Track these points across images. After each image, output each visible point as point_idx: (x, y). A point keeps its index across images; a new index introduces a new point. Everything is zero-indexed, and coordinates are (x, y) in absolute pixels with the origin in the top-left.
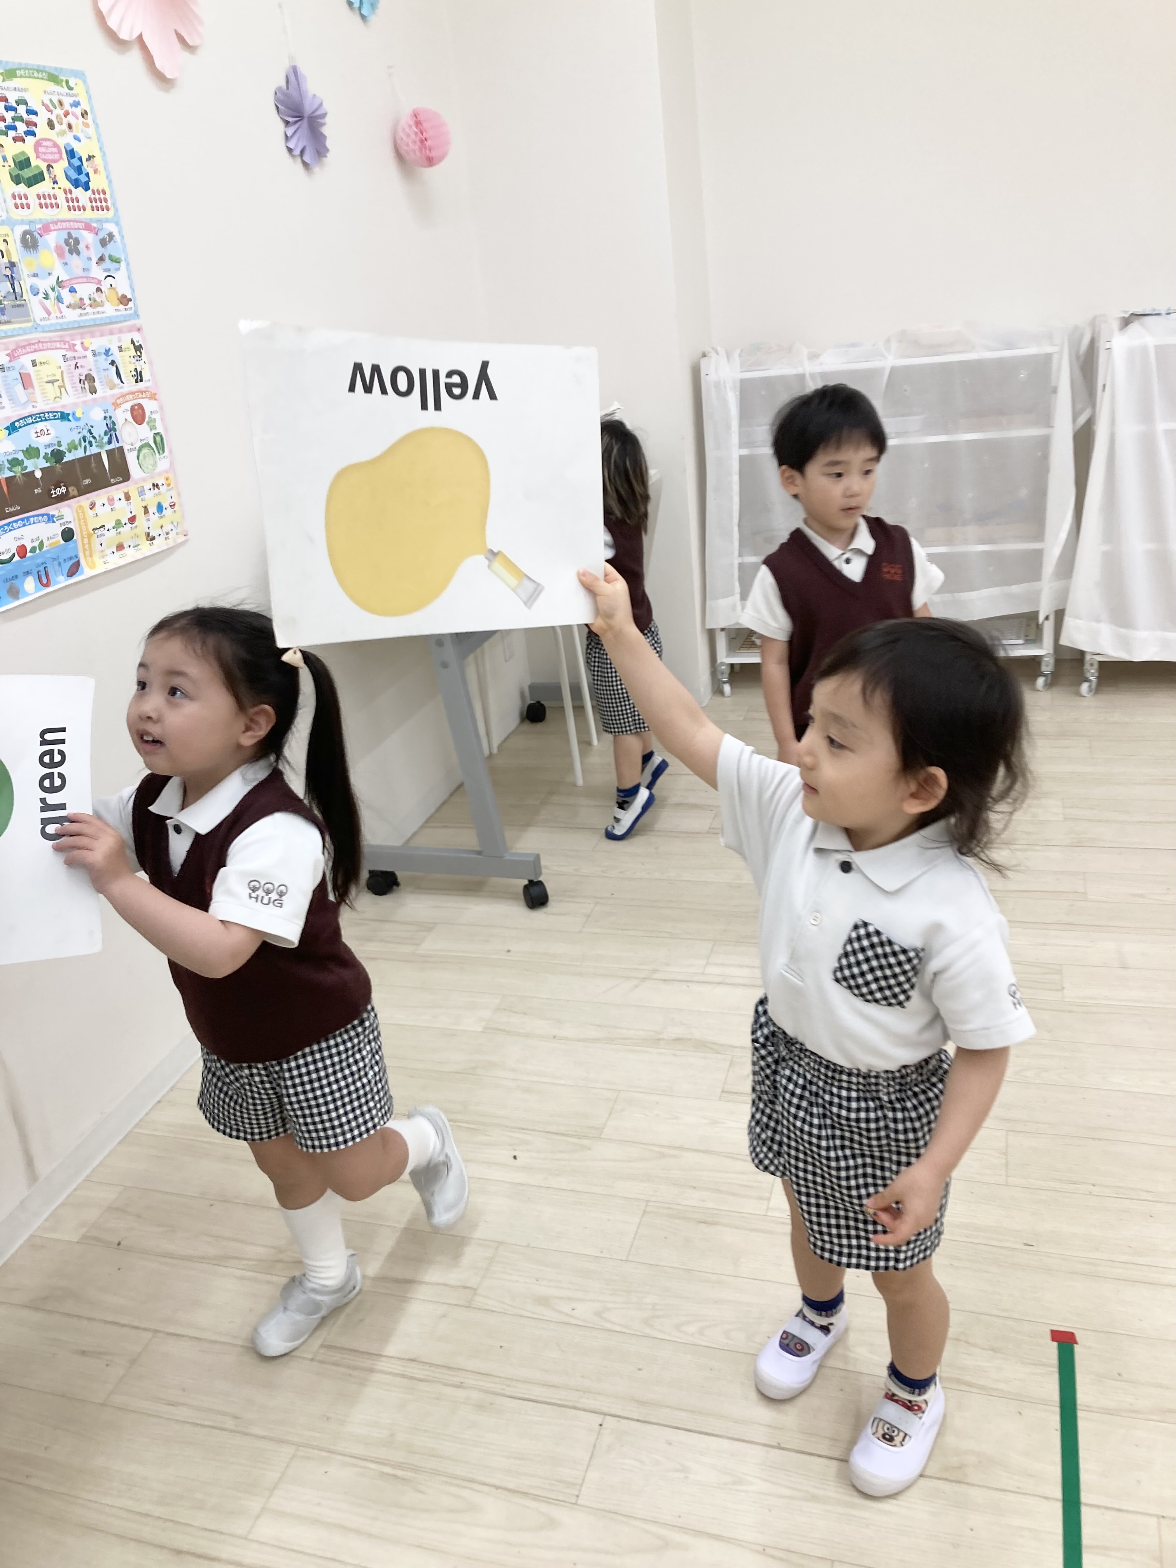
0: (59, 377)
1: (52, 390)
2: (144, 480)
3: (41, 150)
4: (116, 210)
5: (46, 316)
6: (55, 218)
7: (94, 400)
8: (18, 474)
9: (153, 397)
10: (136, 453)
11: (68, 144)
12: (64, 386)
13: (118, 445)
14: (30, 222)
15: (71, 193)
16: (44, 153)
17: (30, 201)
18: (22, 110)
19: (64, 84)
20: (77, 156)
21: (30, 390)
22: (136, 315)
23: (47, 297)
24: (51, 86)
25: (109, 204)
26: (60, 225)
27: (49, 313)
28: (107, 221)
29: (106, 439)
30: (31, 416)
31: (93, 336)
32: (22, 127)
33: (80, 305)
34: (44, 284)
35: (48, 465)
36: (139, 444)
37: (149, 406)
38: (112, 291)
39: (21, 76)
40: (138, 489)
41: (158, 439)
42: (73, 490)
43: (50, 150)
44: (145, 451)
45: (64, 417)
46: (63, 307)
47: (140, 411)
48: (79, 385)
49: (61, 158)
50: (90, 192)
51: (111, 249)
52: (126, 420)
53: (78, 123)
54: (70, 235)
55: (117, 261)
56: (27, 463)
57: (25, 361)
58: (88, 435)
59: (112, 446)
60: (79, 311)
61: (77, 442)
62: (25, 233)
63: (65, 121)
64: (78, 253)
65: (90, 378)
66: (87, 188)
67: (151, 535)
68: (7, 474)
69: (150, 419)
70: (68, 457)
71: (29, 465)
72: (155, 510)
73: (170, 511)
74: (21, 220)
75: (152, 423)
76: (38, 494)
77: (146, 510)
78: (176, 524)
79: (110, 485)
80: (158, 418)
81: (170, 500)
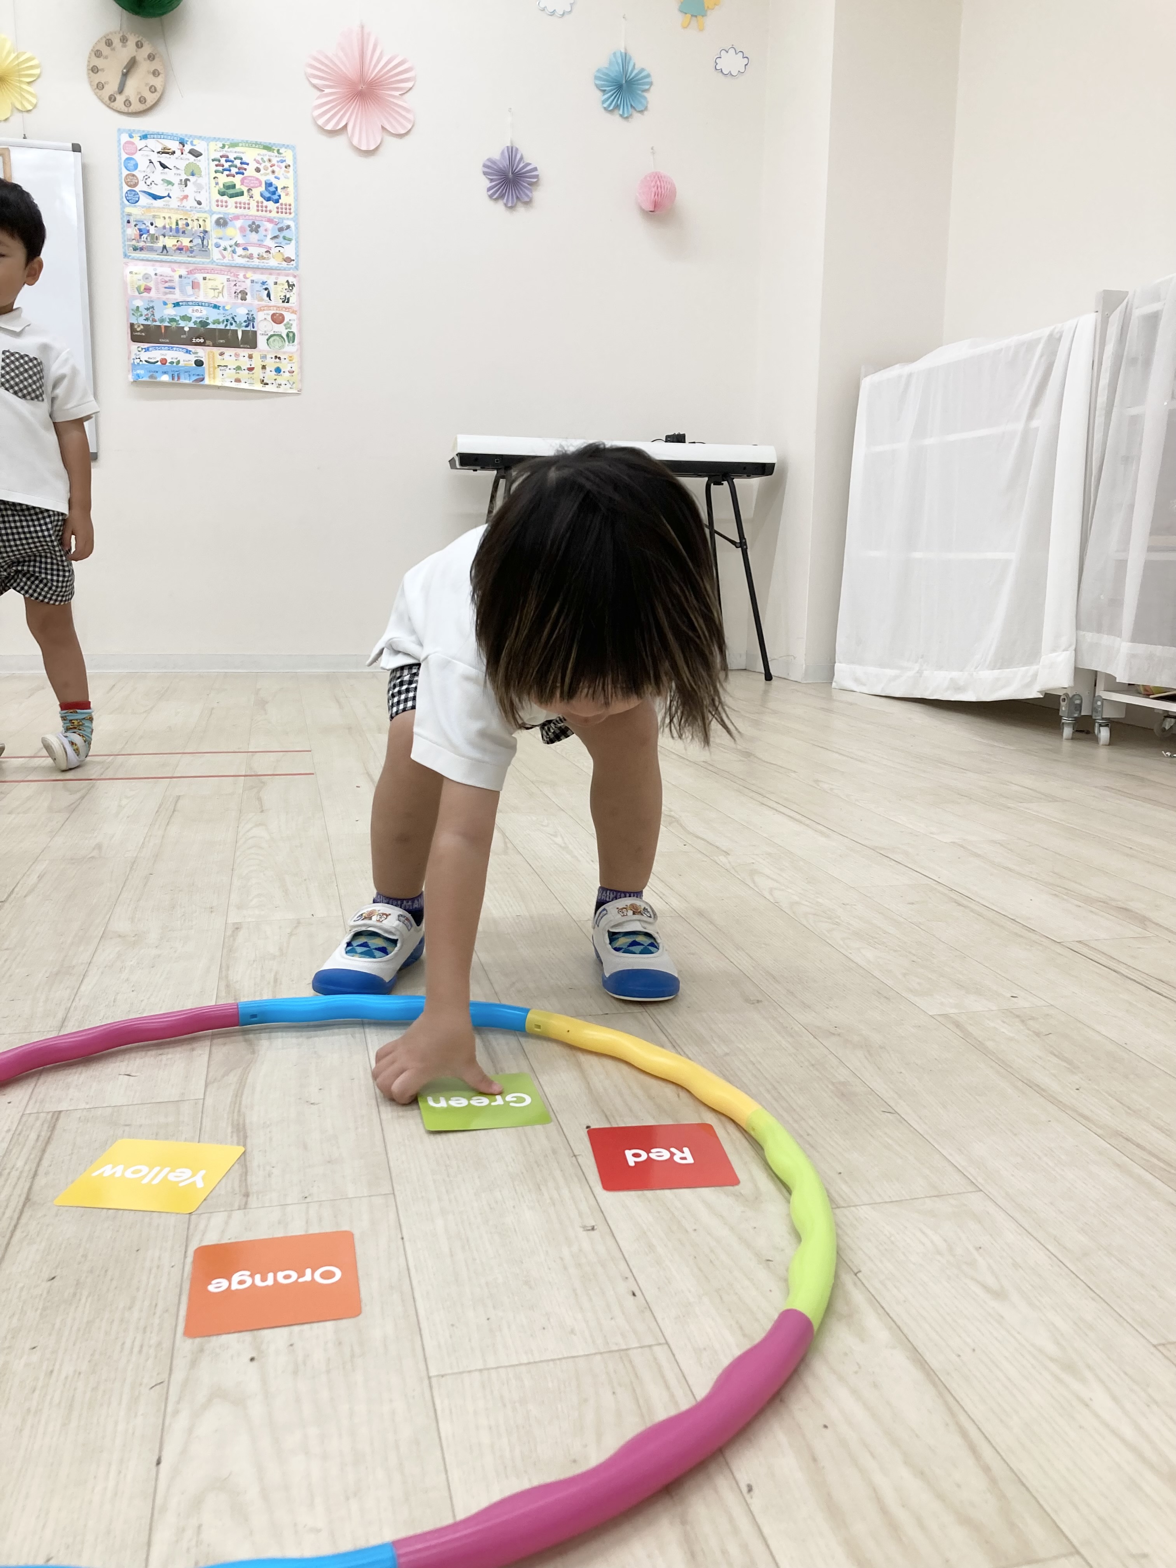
0: (220, 287)
1: (212, 293)
2: (268, 352)
3: (245, 181)
4: (297, 215)
5: (222, 258)
6: (245, 214)
7: (242, 304)
8: (174, 326)
9: (294, 312)
10: (267, 337)
11: (269, 180)
12: (222, 292)
13: (252, 329)
14: (225, 214)
15: (262, 203)
16: (248, 183)
17: (229, 204)
18: (237, 162)
19: (275, 151)
20: (274, 186)
21: (196, 290)
22: (296, 268)
23: (225, 249)
24: (265, 152)
25: (292, 211)
26: (247, 217)
27: (224, 257)
28: (288, 219)
29: (245, 324)
30: (192, 302)
31: (254, 273)
32: (234, 170)
33: (251, 257)
34: (223, 244)
35: (195, 326)
36: (272, 333)
37: (288, 316)
38: (279, 253)
39: (242, 146)
40: (261, 355)
42: (208, 342)
43: (252, 182)
44: (277, 338)
45: (216, 307)
46: (235, 256)
47: (281, 317)
48: (233, 294)
49: (260, 185)
50: (277, 205)
51: (286, 233)
52: (265, 319)
53: (280, 172)
54: (254, 223)
55: (290, 240)
56: (180, 322)
57: (199, 277)
58: (231, 320)
59: (248, 329)
60: (248, 259)
61: (221, 320)
62: (219, 218)
63: (270, 169)
64: (257, 232)
65: (244, 293)
66: (277, 201)
67: (265, 381)
68: (167, 324)
69: (288, 323)
70: (211, 326)
71: (182, 324)
72: (273, 370)
73: (287, 374)
74: (219, 212)
75: (288, 326)
76: (183, 338)
77: (264, 367)
78: (292, 383)
79: (239, 348)
80: (294, 324)
81: (289, 369)
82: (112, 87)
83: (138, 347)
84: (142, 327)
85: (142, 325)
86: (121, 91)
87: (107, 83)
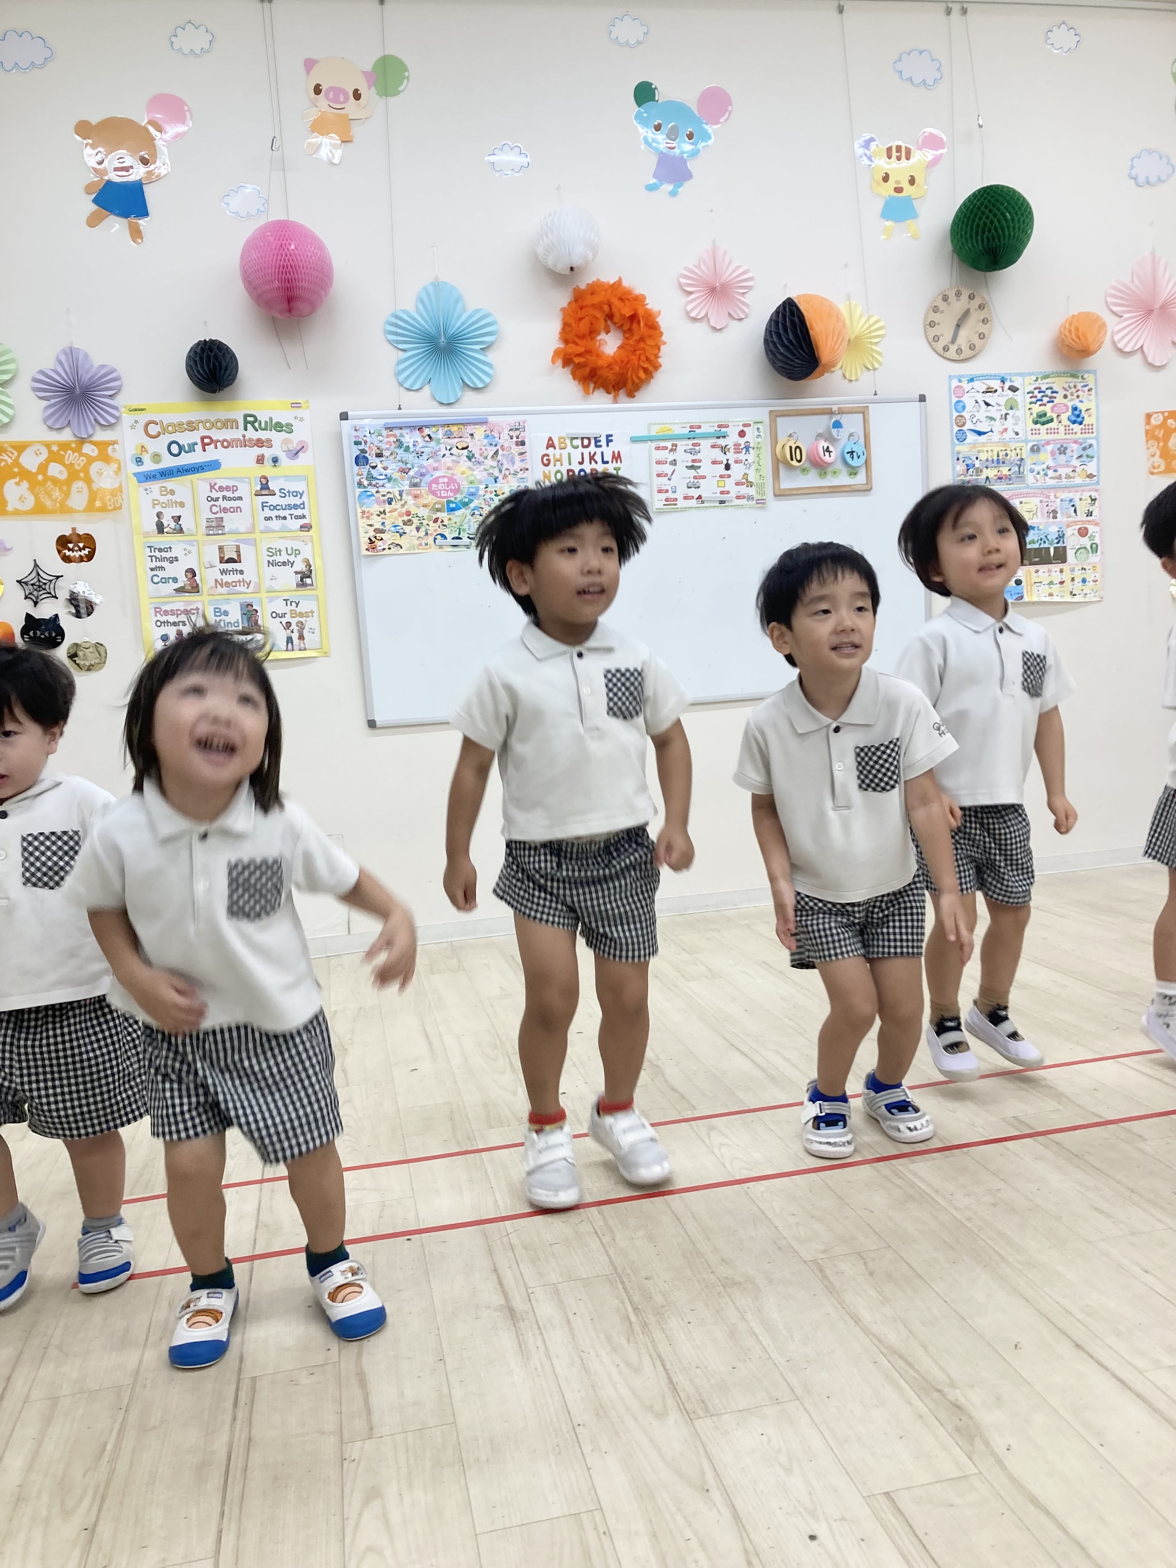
0: (1035, 510)
2: (1076, 564)
3: (1055, 408)
4: (1098, 433)
6: (1056, 438)
7: (1054, 522)
9: (1096, 524)
10: (1075, 551)
11: (1074, 405)
12: (1036, 514)
13: (1062, 545)
14: (1038, 441)
15: (1069, 426)
16: (1057, 410)
17: (1041, 431)
18: (1049, 392)
19: (1080, 378)
20: (1078, 410)
22: (1098, 483)
23: (1038, 473)
24: (1071, 379)
25: (1093, 431)
26: (1057, 441)
27: (1037, 481)
28: (1090, 438)
29: (1056, 541)
31: (1063, 492)
32: (1046, 400)
33: (1060, 477)
34: (1037, 468)
36: (1078, 547)
37: (1091, 529)
38: (1083, 471)
39: (1053, 377)
40: (1070, 568)
41: (1094, 546)
43: (1061, 408)
44: (1082, 551)
46: (1046, 478)
47: (1085, 530)
48: (1046, 515)
49: (1067, 411)
50: (1082, 426)
51: (1089, 452)
52: (1073, 534)
53: (1084, 396)
55: (1092, 457)
58: (1044, 538)
59: (1059, 545)
60: (1057, 480)
62: (1034, 446)
63: (1076, 394)
64: (1065, 454)
65: (1055, 512)
66: (1081, 423)
67: (1074, 593)
69: (1091, 535)
72: (1080, 581)
73: (1092, 583)
74: (1034, 439)
75: (1092, 538)
77: (1073, 579)
78: (1094, 592)
79: (1052, 563)
80: (1097, 535)
81: (1093, 578)
82: (946, 339)
86: (953, 341)
87: (942, 335)
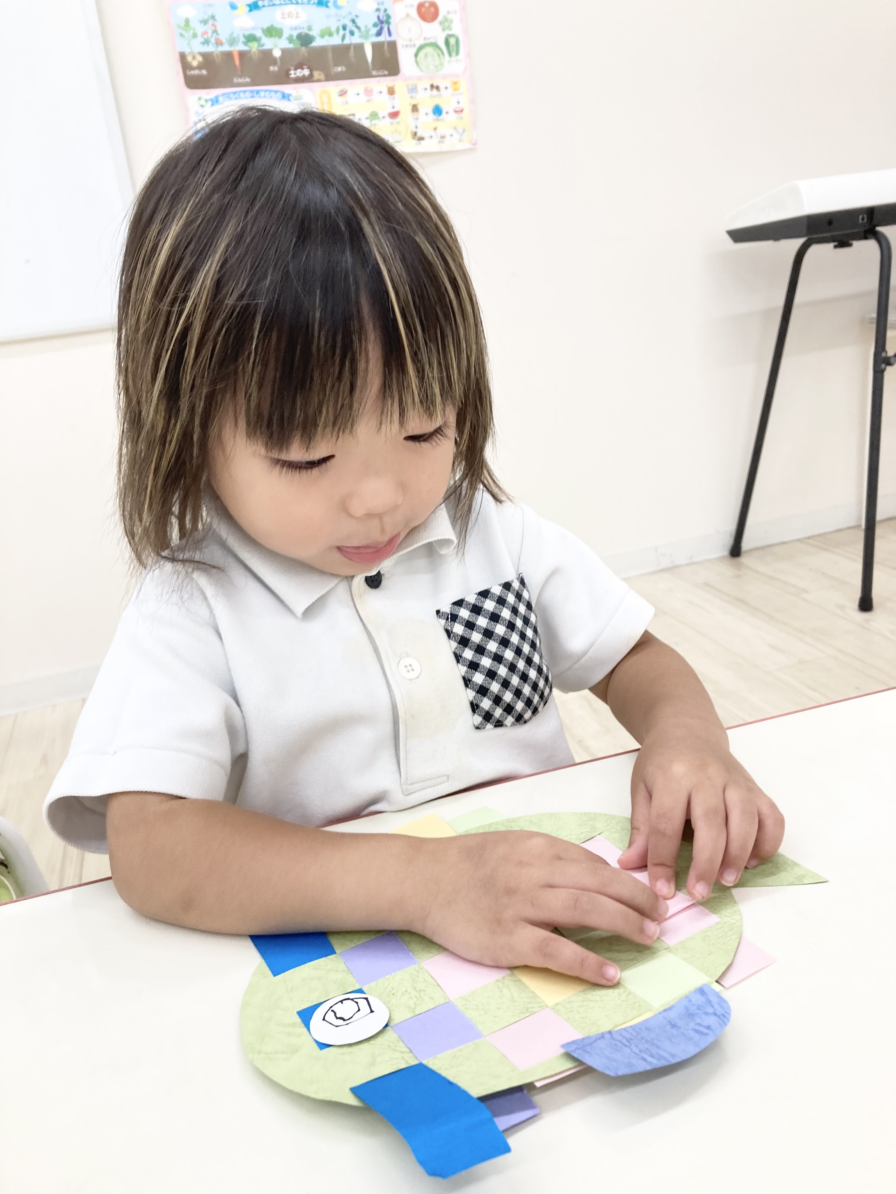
2: (419, 79)
8: (254, 50)
10: (414, 50)
13: (389, 39)
29: (374, 30)
35: (291, 46)
36: (421, 42)
37: (444, 6)
40: (408, 86)
42: (317, 74)
44: (429, 50)
45: (322, 3)
47: (432, 9)
52: (408, 15)
56: (264, 40)
58: (350, 24)
59: (381, 39)
61: (333, 29)
67: (419, 135)
68: (242, 47)
69: (446, 19)
70: (318, 42)
71: (268, 43)
72: (430, 111)
73: (453, 116)
75: (446, 24)
76: (273, 72)
77: (415, 108)
78: (461, 131)
79: (372, 76)
80: (456, 18)
81: (455, 106)
83: (200, 99)
84: (200, 59)
85: (201, 54)
